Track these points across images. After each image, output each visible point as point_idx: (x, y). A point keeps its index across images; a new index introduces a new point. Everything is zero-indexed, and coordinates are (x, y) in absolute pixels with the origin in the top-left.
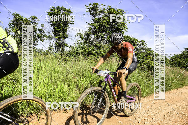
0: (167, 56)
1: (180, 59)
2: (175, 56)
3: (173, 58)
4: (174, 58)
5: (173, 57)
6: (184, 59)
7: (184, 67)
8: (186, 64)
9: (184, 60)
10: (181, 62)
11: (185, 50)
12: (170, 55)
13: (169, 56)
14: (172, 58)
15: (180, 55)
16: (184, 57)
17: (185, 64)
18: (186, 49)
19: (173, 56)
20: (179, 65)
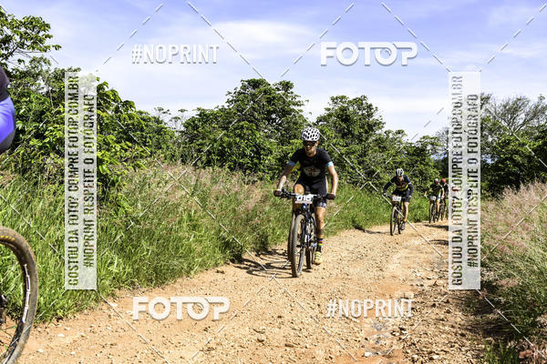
0: (165, 118)
1: (227, 129)
2: (204, 117)
3: (191, 124)
4: (196, 127)
5: (193, 120)
6: (242, 127)
7: (241, 166)
8: (248, 152)
9: (239, 136)
10: (230, 145)
11: (244, 87)
12: (179, 114)
13: (177, 118)
14: (187, 125)
15: (223, 110)
16: (239, 121)
17: (244, 155)
18: (249, 82)
19: (195, 114)
20: (221, 156)
